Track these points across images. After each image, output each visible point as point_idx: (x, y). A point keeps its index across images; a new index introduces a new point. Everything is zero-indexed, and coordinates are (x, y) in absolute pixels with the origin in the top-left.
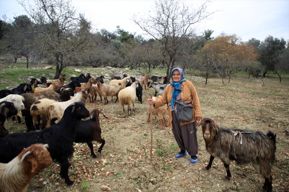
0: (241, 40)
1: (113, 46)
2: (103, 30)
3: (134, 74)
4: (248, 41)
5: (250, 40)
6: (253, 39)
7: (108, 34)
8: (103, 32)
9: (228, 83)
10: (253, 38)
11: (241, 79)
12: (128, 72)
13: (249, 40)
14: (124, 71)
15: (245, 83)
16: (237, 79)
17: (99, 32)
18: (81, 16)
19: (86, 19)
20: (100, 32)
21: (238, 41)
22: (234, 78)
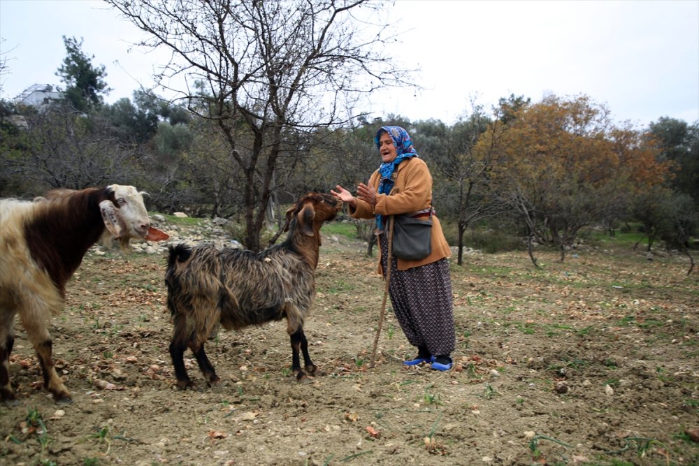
0: (606, 113)
1: (163, 143)
2: (140, 93)
3: (199, 232)
4: (647, 127)
5: (655, 123)
6: (664, 121)
7: (159, 108)
8: (142, 99)
9: (558, 262)
10: (664, 117)
11: (616, 253)
12: (175, 223)
13: (652, 125)
14: (160, 221)
15: (629, 263)
16: (602, 252)
17: (128, 100)
18: (71, 47)
19: (90, 57)
20: (132, 99)
21: (597, 117)
22: (591, 251)
